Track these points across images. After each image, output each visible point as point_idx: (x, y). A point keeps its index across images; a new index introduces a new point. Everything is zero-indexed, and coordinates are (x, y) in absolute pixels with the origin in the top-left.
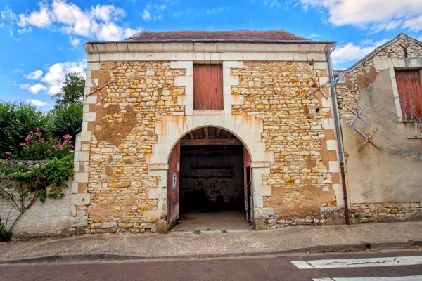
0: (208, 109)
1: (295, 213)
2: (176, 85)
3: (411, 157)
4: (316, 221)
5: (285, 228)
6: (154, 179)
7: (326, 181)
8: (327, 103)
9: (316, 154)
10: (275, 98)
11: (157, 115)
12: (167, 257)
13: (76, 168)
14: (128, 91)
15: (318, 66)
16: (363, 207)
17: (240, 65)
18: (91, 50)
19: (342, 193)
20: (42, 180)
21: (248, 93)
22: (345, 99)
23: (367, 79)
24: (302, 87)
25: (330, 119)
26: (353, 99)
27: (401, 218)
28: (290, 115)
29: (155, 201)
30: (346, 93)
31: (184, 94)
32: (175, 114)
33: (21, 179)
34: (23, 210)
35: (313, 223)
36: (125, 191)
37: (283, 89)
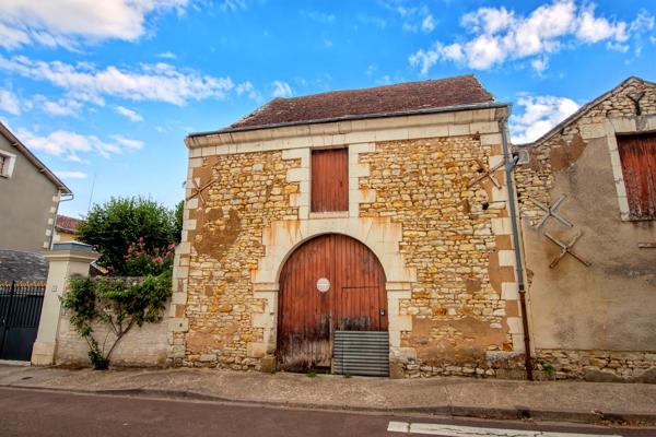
0: (330, 209)
1: (446, 357)
2: (289, 180)
3: (645, 277)
4: (480, 371)
5: (433, 379)
6: (260, 303)
7: (495, 313)
8: (499, 196)
9: (482, 272)
10: (421, 191)
11: (265, 221)
12: (255, 402)
13: (175, 288)
14: (232, 191)
15: (487, 140)
16: (556, 354)
17: (372, 148)
18: (192, 144)
19: (521, 331)
20: (138, 300)
21: (382, 185)
22: (529, 188)
23: (568, 155)
24: (461, 172)
25: (505, 219)
26: (542, 188)
27: (626, 377)
28: (442, 214)
29: (260, 330)
30: (530, 179)
31: (298, 191)
32: (286, 218)
33: (118, 299)
34: (121, 335)
35: (474, 374)
36: (227, 317)
37: (433, 178)
